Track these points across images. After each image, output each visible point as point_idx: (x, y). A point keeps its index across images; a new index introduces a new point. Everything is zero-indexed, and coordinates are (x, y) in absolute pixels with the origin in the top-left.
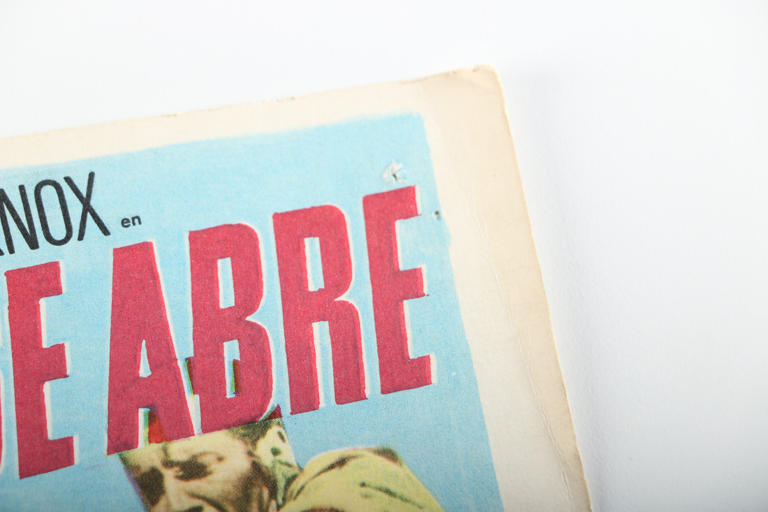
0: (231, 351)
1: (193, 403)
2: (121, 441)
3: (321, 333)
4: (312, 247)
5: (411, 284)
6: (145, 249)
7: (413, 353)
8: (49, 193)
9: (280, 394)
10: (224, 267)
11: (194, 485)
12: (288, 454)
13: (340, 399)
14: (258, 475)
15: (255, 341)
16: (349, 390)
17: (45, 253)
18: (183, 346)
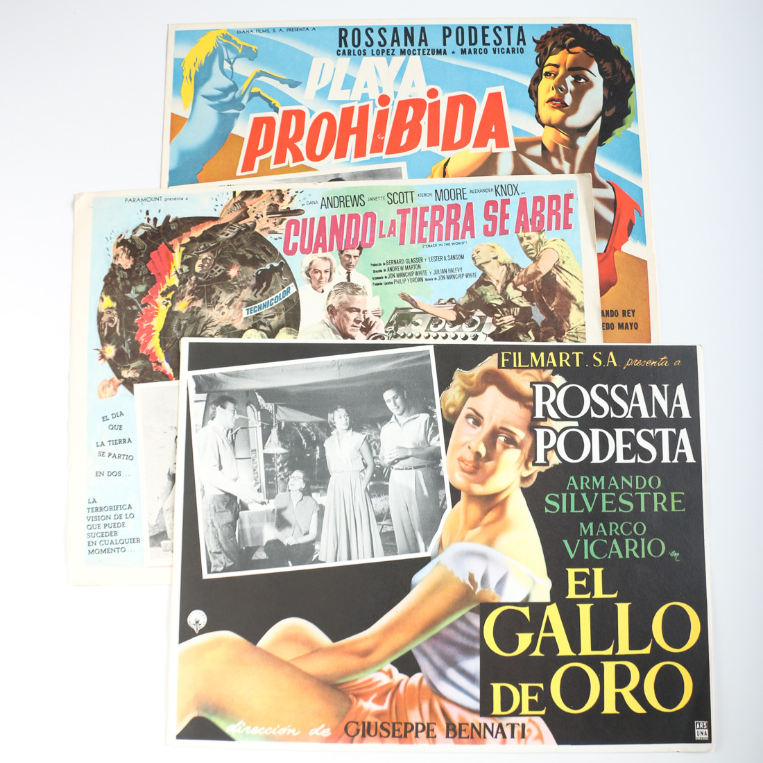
0: (538, 218)
1: (530, 226)
2: (517, 231)
3: (554, 217)
4: (554, 202)
5: (571, 211)
6: (525, 198)
7: (569, 223)
8: (510, 186)
9: (545, 227)
10: (539, 203)
11: (529, 241)
12: (545, 238)
13: (556, 229)
14: (540, 240)
15: (542, 217)
16: (558, 228)
17: (508, 197)
18: (530, 216)
